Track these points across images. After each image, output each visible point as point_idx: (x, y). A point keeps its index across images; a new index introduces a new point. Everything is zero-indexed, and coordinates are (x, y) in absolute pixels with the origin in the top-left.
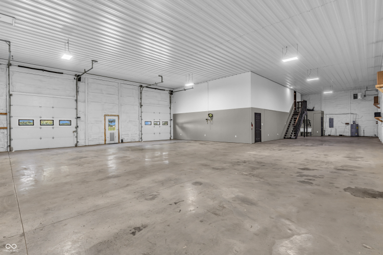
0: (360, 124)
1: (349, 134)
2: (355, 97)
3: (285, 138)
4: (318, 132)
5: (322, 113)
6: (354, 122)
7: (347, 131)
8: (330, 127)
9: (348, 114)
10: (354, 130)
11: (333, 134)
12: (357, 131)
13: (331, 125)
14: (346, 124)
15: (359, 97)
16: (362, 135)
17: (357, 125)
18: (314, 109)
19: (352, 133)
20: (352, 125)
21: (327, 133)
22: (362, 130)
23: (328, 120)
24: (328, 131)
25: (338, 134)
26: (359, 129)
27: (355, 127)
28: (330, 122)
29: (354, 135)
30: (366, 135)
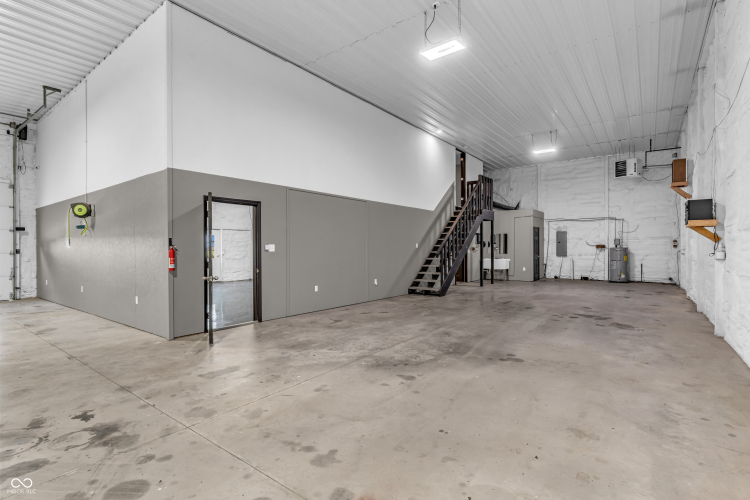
0: (632, 247)
1: (603, 275)
2: (620, 170)
3: (412, 292)
4: (527, 270)
5: (539, 216)
6: (618, 242)
7: (600, 268)
8: (559, 254)
9: (604, 219)
10: (617, 265)
11: (565, 274)
12: (626, 266)
13: (562, 251)
14: (598, 247)
15: (630, 170)
16: (638, 278)
17: (626, 252)
18: (521, 205)
19: (611, 271)
20: (612, 250)
21: (551, 273)
22: (637, 264)
23: (553, 237)
24: (554, 266)
25: (578, 276)
26: (631, 261)
27: (621, 256)
28: (558, 242)
29: (616, 279)
30: (647, 278)
